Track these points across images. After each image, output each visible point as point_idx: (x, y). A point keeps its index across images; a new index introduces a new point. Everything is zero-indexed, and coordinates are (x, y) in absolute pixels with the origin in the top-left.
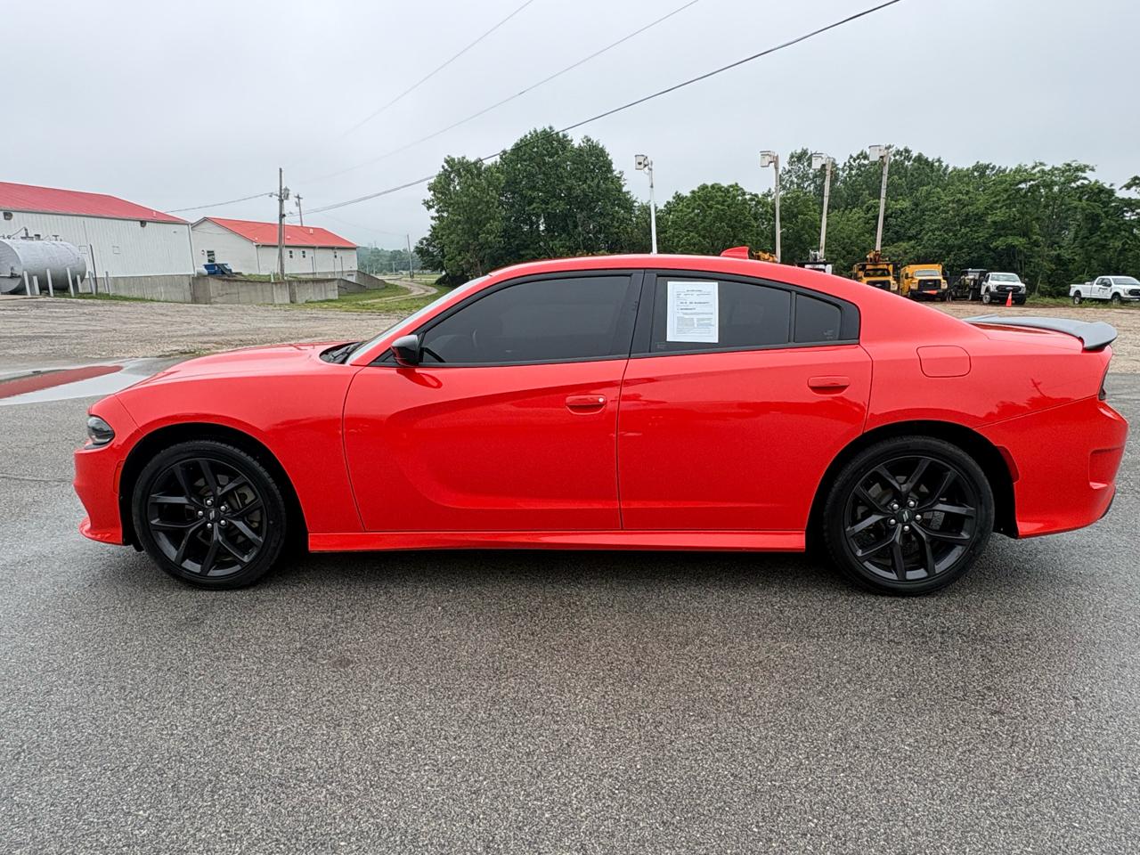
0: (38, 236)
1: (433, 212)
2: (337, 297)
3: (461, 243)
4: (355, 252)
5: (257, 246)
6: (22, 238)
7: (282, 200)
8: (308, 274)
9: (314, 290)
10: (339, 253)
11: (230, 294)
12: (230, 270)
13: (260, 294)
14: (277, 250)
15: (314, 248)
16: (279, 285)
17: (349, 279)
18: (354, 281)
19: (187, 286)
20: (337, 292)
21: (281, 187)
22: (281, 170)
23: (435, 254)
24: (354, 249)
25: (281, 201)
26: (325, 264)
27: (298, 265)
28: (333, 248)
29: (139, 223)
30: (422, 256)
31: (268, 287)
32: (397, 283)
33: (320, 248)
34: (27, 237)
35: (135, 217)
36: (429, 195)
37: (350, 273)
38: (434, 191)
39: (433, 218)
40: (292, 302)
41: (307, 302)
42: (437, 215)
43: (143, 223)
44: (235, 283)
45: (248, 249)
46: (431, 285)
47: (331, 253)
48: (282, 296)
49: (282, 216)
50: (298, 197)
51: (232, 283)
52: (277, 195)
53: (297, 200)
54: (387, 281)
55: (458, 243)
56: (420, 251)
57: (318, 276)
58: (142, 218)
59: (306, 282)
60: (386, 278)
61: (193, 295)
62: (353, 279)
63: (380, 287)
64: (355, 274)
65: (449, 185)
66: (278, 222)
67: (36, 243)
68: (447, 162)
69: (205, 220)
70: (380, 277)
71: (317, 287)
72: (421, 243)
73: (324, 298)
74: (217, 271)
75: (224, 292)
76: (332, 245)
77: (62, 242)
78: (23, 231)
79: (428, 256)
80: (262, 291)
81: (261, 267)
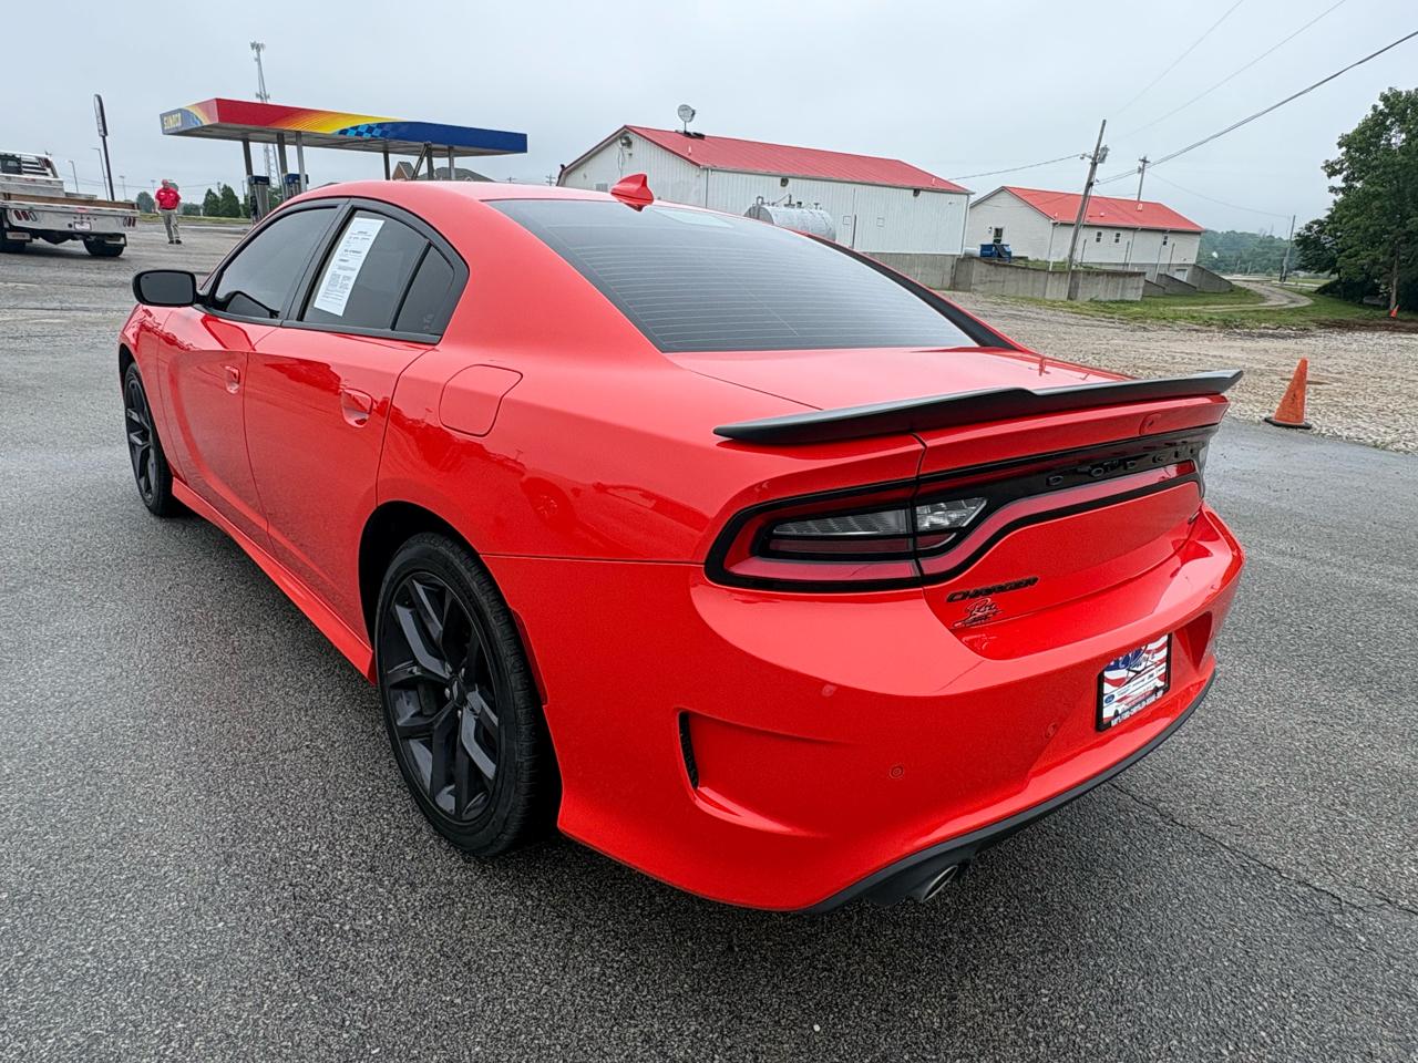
0: (800, 203)
1: (1338, 181)
2: (1139, 299)
3: (1371, 230)
4: (1198, 239)
5: (1054, 224)
6: (786, 205)
7: (1096, 164)
8: (1116, 264)
9: (1107, 284)
10: (1172, 239)
11: (995, 281)
12: (1009, 253)
13: (1030, 283)
14: (1071, 231)
15: (1134, 229)
16: (1057, 275)
17: (1179, 276)
18: (1185, 280)
19: (948, 268)
20: (1141, 292)
21: (1098, 145)
22: (1104, 121)
23: (1328, 245)
24: (1198, 233)
25: (1094, 165)
26: (1145, 253)
27: (1100, 251)
28: (1163, 231)
29: (912, 191)
30: (1306, 248)
31: (1043, 275)
32: (1251, 286)
33: (1143, 230)
34: (789, 205)
35: (909, 185)
36: (1337, 154)
37: (1181, 268)
38: (1349, 148)
39: (1333, 190)
40: (1069, 298)
41: (1091, 300)
42: (1343, 185)
43: (916, 192)
44: (1003, 269)
45: (1042, 227)
46: (1308, 294)
47: (1159, 238)
48: (1057, 290)
49: (1090, 184)
50: (1144, 161)
51: (1000, 269)
52: (1090, 157)
53: (1141, 164)
54: (1234, 283)
55: (1366, 230)
56: (1304, 242)
57: (1130, 269)
58: (917, 186)
59: (1098, 274)
60: (1237, 279)
61: (953, 279)
62: (1182, 277)
63: (1222, 291)
64: (1189, 269)
65: (1379, 136)
66: (1082, 193)
67: (796, 211)
68: (1385, 98)
69: (1003, 189)
70: (1227, 278)
71: (1113, 282)
72: (1309, 228)
73: (1118, 298)
74: (995, 254)
75: (988, 279)
76: (1161, 226)
77: (822, 211)
78: (788, 198)
79: (1311, 249)
80: (1034, 281)
81: (1052, 252)
